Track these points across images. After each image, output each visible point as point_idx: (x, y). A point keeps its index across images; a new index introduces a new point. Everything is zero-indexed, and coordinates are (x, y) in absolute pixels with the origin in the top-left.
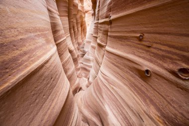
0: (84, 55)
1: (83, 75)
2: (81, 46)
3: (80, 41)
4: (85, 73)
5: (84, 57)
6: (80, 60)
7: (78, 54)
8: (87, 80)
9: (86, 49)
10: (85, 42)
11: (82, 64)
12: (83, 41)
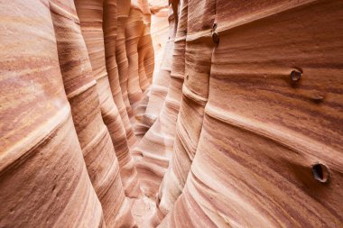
0: (147, 129)
1: (144, 188)
2: (139, 104)
3: (135, 89)
4: (148, 184)
5: (147, 134)
6: (136, 146)
7: (130, 126)
8: (154, 203)
9: (151, 114)
10: (149, 94)
11: (139, 158)
12: (143, 91)
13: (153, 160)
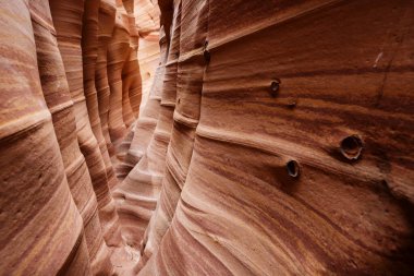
0: (130, 169)
1: (126, 236)
2: (122, 141)
3: (118, 124)
4: (131, 231)
5: (131, 174)
6: (117, 188)
7: (110, 165)
8: (138, 253)
9: (137, 151)
10: (134, 129)
11: (122, 201)
12: (127, 126)
13: (138, 202)
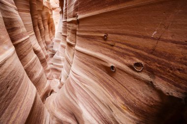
0: (54, 55)
1: (54, 76)
2: (50, 45)
3: (48, 39)
4: (56, 74)
6: (50, 61)
7: (47, 54)
8: (59, 81)
9: (55, 49)
10: (54, 41)
11: (52, 65)
12: (51, 40)
13: (57, 66)
